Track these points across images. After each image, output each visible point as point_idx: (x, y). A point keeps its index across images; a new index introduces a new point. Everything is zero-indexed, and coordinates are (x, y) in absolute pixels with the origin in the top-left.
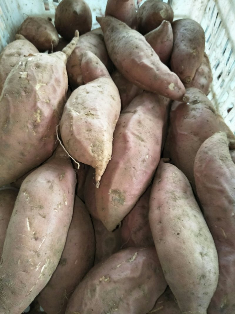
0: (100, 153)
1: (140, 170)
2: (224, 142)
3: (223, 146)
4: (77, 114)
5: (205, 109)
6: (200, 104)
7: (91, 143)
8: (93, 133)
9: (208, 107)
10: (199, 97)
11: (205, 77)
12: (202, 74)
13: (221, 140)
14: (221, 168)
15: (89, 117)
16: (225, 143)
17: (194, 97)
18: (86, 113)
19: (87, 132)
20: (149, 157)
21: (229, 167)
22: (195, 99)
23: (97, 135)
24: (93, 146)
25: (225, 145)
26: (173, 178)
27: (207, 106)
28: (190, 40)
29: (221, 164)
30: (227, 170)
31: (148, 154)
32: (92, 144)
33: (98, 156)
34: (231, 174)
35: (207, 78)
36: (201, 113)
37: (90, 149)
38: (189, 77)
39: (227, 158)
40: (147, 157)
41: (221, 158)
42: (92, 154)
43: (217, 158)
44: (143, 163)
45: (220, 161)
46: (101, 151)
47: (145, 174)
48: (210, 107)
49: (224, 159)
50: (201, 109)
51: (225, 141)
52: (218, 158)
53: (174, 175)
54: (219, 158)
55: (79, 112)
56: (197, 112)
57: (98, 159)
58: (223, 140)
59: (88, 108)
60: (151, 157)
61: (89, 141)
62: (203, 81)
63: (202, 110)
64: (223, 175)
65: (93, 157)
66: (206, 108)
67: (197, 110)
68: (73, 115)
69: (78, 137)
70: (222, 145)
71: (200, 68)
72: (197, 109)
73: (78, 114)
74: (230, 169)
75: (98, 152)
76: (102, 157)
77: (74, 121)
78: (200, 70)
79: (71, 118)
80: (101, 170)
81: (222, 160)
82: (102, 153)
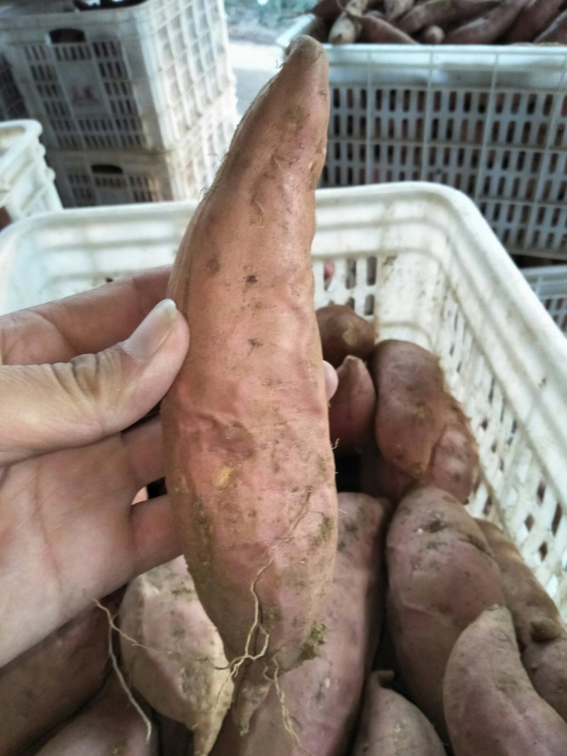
0: (203, 692)
1: (310, 724)
2: (504, 638)
3: (503, 650)
4: (154, 592)
5: (460, 543)
6: (446, 531)
7: (182, 667)
8: (187, 639)
9: (467, 538)
10: (442, 514)
11: (460, 457)
12: (452, 451)
13: (496, 633)
14: (503, 714)
15: (180, 598)
16: (509, 640)
17: (433, 514)
18: (174, 589)
19: (174, 639)
20: (332, 683)
21: (524, 710)
22: (434, 520)
23: (195, 645)
24: (185, 675)
25: (508, 644)
26: (396, 740)
27: (462, 536)
28: (410, 389)
29: (503, 701)
30: (520, 717)
31: (328, 675)
32: (183, 671)
33: (199, 699)
34: (532, 729)
35: (465, 457)
36: (450, 554)
37: (179, 682)
38: (418, 465)
39: (515, 683)
40: (328, 683)
41: (500, 685)
42: (184, 696)
43: (491, 685)
44: (317, 703)
45: (500, 694)
46: (206, 686)
47: (323, 734)
48: (470, 537)
49: (508, 685)
50: (450, 544)
51: (507, 636)
52: (493, 684)
53: (398, 730)
54: (497, 686)
55: (160, 587)
56: (441, 552)
57: (199, 707)
58: (502, 631)
59: (178, 575)
60: (336, 681)
61: (176, 663)
62: (455, 465)
63: (452, 546)
64: (511, 732)
65: (186, 705)
66: (462, 540)
67: (442, 548)
68: (145, 594)
69: (152, 652)
70: (502, 647)
71: (445, 437)
72: (440, 544)
73: (157, 591)
74: (527, 713)
75: (198, 688)
76: (207, 703)
77: (146, 610)
78: (444, 443)
79: (140, 602)
80: (207, 738)
81: (503, 690)
82: (208, 691)
